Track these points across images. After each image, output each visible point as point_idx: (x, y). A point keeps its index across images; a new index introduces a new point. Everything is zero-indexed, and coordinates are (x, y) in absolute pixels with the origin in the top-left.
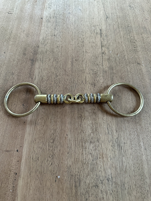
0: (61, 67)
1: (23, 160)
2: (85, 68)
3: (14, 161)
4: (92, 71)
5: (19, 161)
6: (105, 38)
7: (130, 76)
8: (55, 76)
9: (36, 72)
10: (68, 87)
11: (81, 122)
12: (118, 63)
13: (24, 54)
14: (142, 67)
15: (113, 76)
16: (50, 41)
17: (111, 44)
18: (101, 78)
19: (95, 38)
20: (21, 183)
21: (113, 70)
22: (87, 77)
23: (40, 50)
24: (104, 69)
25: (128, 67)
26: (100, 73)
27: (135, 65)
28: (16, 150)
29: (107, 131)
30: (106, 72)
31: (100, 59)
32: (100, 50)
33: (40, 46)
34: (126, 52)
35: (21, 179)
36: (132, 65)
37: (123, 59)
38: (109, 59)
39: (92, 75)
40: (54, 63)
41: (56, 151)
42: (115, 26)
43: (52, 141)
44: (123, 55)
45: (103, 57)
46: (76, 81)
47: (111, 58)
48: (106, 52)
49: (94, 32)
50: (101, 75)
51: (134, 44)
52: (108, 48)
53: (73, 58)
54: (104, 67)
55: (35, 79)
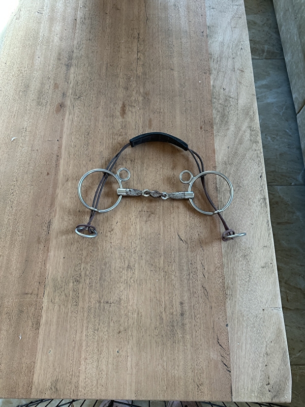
0: (96, 72)
1: (63, 147)
2: (119, 73)
3: (56, 148)
4: (125, 76)
5: (60, 148)
6: (142, 43)
7: (161, 81)
8: (89, 80)
9: (72, 76)
10: (101, 91)
11: (113, 120)
12: (152, 69)
13: (59, 59)
14: (174, 72)
15: (146, 81)
16: (84, 45)
17: (148, 49)
18: (134, 82)
19: (132, 43)
20: (62, 162)
21: (146, 75)
22: (121, 81)
23: (75, 55)
24: (137, 74)
25: (161, 73)
26: (133, 78)
27: (168, 70)
28: (56, 140)
29: (134, 127)
30: (139, 77)
31: (134, 65)
32: (136, 56)
33: (75, 51)
34: (161, 58)
35: (63, 159)
36: (165, 71)
37: (158, 65)
38: (143, 65)
39: (125, 80)
40: (89, 68)
41: (90, 141)
42: (154, 29)
43: (87, 134)
44: (158, 61)
45: (137, 62)
46: (110, 85)
47: (146, 64)
48: (142, 58)
49: (132, 36)
50: (135, 79)
51: (171, 49)
52: (144, 54)
53: (107, 64)
54: (138, 72)
55: (71, 83)
